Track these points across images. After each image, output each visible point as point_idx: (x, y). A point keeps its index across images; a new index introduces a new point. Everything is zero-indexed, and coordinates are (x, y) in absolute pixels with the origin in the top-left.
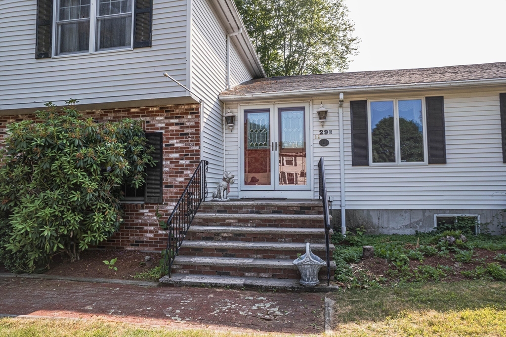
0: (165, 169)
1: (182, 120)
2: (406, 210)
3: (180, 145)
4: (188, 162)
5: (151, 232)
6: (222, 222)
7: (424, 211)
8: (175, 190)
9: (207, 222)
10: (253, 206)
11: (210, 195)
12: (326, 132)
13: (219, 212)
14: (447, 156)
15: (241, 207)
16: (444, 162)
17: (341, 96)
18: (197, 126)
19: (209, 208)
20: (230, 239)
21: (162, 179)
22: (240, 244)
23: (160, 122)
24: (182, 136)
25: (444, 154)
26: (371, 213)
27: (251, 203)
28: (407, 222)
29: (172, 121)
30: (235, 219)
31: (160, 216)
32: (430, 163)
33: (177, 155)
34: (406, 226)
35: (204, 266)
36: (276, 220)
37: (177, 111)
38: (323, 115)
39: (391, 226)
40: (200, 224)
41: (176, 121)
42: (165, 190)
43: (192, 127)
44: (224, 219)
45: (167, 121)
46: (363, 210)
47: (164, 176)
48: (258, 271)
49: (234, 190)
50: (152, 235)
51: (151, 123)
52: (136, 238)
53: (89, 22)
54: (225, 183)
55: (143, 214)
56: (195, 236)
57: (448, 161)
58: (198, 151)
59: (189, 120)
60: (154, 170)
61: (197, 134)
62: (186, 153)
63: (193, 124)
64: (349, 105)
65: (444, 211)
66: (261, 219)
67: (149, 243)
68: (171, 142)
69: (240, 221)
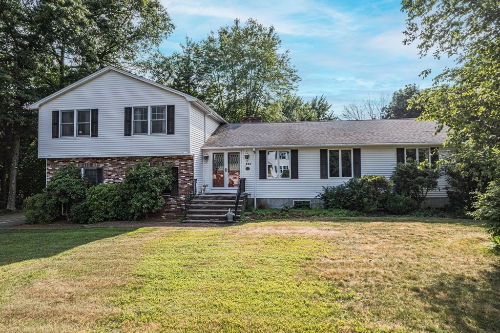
0: (179, 182)
1: (186, 162)
2: (282, 198)
3: (186, 172)
4: (189, 179)
5: (174, 207)
6: (203, 203)
7: (289, 199)
8: (183, 190)
9: (197, 203)
10: (214, 197)
11: (198, 192)
12: (249, 164)
13: (201, 199)
14: (299, 175)
15: (210, 197)
16: (297, 178)
17: (254, 150)
18: (192, 165)
19: (197, 198)
20: (205, 209)
21: (178, 186)
22: (209, 210)
23: (177, 163)
24: (186, 169)
25: (298, 175)
26: (267, 200)
27: (214, 195)
28: (282, 203)
29: (182, 162)
30: (207, 201)
31: (177, 201)
32: (292, 178)
33: (184, 177)
34: (281, 205)
35: (197, 217)
36: (222, 202)
37: (184, 158)
38: (247, 157)
39: (275, 205)
40: (194, 204)
41: (184, 162)
42: (179, 190)
43: (190, 165)
44: (203, 202)
45: (180, 162)
46: (264, 198)
47: (179, 185)
48: (215, 218)
49: (208, 190)
50: (174, 209)
51: (173, 163)
52: (167, 210)
53: (147, 121)
54: (204, 188)
55: (170, 200)
56: (192, 208)
57: (299, 177)
58: (193, 175)
59: (189, 162)
60: (175, 183)
61: (193, 168)
62: (188, 175)
63: (191, 164)
64: (258, 152)
65: (297, 199)
66: (217, 202)
67: (173, 211)
68: (182, 171)
69: (209, 202)
